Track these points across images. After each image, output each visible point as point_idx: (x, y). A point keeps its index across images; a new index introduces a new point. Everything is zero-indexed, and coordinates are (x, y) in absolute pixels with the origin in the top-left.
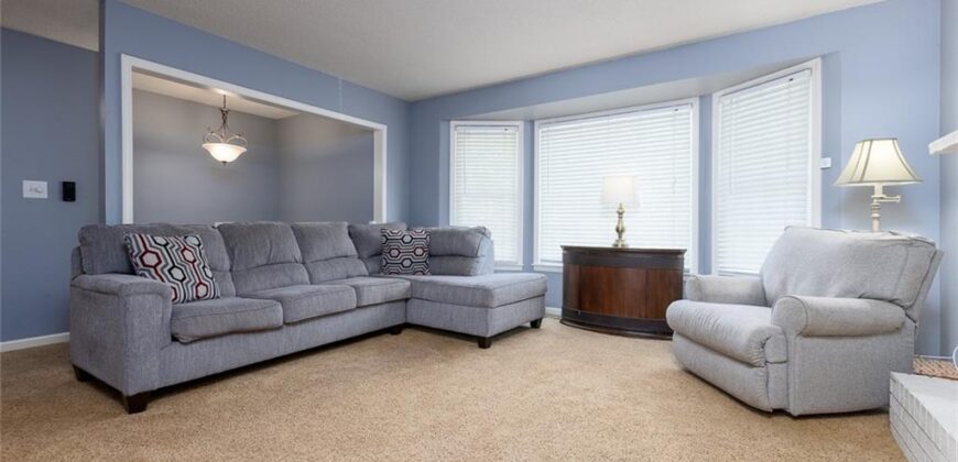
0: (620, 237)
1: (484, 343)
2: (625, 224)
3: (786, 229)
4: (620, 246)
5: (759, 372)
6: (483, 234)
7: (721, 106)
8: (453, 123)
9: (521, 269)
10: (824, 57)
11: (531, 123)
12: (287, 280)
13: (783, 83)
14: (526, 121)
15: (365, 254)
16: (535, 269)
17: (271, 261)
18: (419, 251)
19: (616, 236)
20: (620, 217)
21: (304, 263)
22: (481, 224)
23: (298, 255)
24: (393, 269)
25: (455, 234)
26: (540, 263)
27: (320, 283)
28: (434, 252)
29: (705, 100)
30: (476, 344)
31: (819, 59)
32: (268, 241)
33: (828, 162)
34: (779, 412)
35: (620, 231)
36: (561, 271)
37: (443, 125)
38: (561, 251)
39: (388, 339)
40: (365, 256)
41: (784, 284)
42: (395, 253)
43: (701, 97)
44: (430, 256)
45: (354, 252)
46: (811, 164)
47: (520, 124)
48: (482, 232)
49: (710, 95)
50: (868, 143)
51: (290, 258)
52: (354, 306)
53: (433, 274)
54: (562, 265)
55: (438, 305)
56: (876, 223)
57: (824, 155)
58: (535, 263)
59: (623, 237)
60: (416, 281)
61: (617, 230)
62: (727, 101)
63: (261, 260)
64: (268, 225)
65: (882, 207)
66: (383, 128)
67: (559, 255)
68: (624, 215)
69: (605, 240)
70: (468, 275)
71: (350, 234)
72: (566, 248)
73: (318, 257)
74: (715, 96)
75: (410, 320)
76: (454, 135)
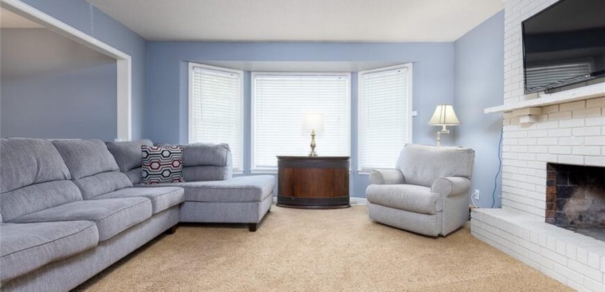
0: (313, 150)
1: (253, 227)
2: (316, 142)
3: (406, 145)
4: (313, 156)
5: (434, 217)
6: (227, 149)
7: (363, 79)
8: (191, 64)
9: (242, 173)
10: (413, 63)
11: (248, 73)
12: (61, 199)
13: (395, 72)
14: (245, 71)
15: (126, 168)
16: (252, 172)
17: (38, 180)
18: (176, 164)
19: (310, 149)
20: (313, 138)
21: (73, 179)
22: (225, 142)
23: (67, 172)
24: (154, 179)
25: (204, 149)
26: (255, 168)
27: (94, 198)
28: (187, 164)
29: (354, 74)
30: (247, 229)
31: (411, 64)
32: (34, 159)
33: (415, 113)
34: (440, 236)
35: (313, 147)
36: (277, 172)
37: (182, 64)
38: (277, 160)
39: (169, 238)
40: (126, 170)
41: (415, 172)
42: (155, 165)
43: (352, 73)
44: (184, 167)
45: (115, 166)
46: (408, 114)
47: (242, 73)
48: (226, 147)
49: (357, 73)
50: (444, 106)
51: (60, 175)
52: (151, 214)
53: (187, 181)
54: (277, 169)
55: (213, 204)
56: (439, 143)
57: (413, 110)
58: (252, 168)
59: (315, 150)
60: (190, 187)
61: (312, 146)
62: (366, 76)
63: (27, 178)
64: (30, 142)
65: (443, 135)
66: (128, 59)
67: (274, 163)
68: (315, 137)
69: (305, 152)
70: (222, 180)
71: (108, 149)
72: (280, 158)
73: (87, 172)
74: (360, 74)
75: (183, 220)
76: (192, 73)
